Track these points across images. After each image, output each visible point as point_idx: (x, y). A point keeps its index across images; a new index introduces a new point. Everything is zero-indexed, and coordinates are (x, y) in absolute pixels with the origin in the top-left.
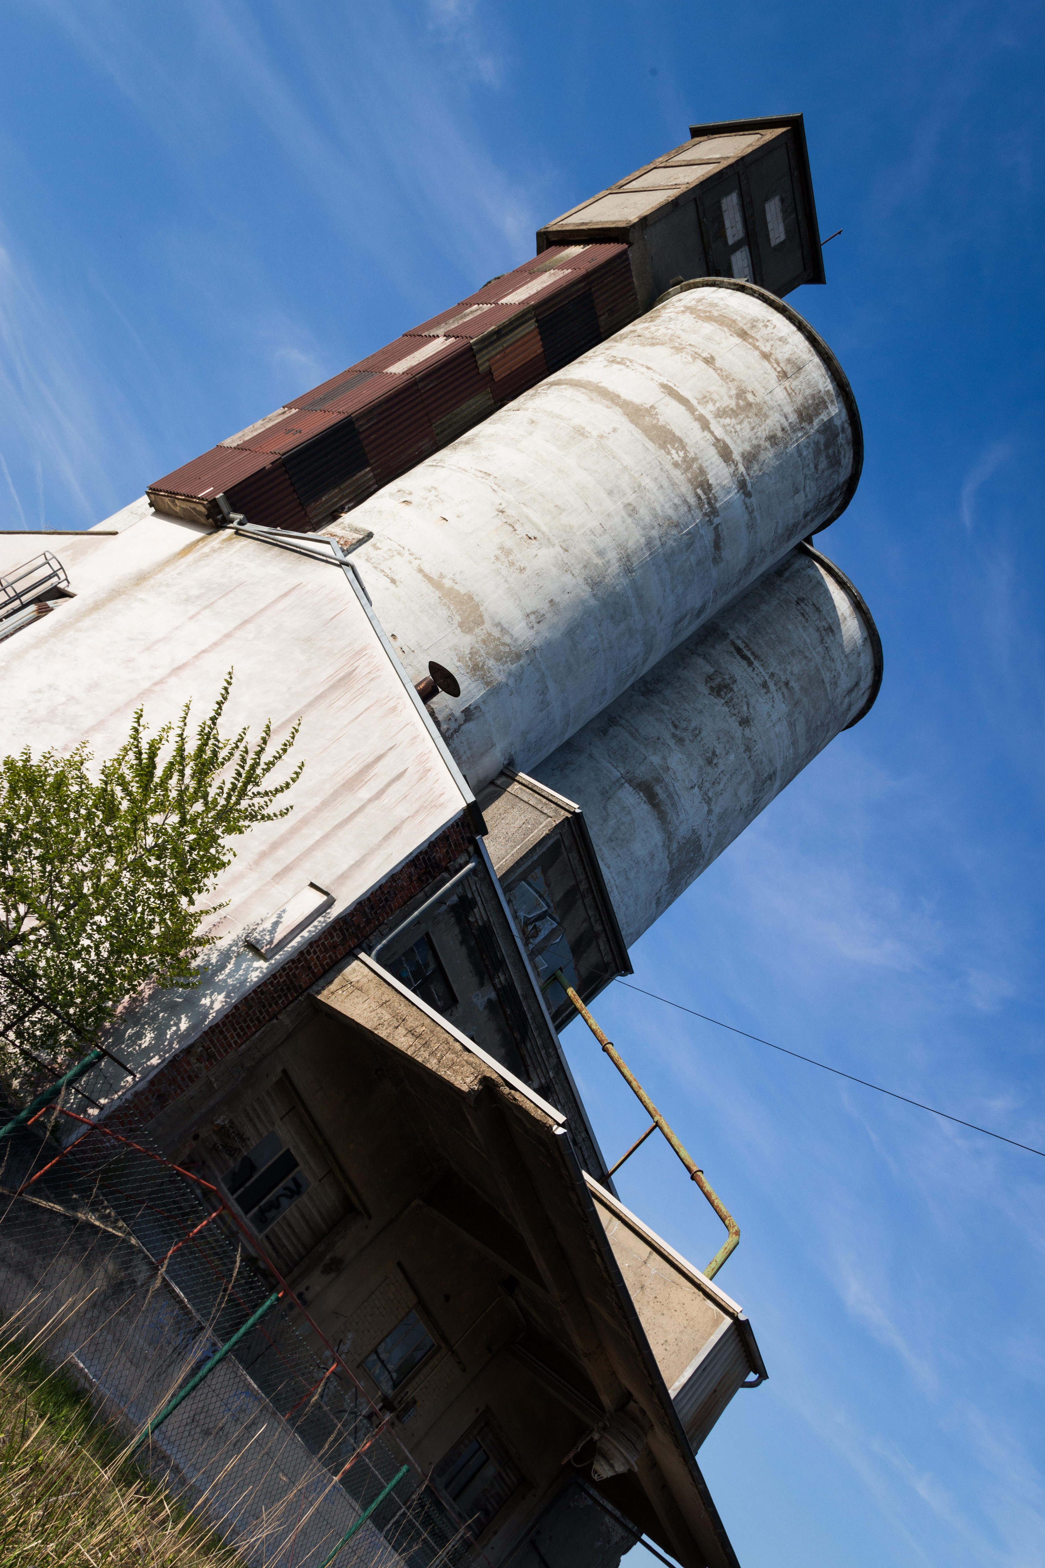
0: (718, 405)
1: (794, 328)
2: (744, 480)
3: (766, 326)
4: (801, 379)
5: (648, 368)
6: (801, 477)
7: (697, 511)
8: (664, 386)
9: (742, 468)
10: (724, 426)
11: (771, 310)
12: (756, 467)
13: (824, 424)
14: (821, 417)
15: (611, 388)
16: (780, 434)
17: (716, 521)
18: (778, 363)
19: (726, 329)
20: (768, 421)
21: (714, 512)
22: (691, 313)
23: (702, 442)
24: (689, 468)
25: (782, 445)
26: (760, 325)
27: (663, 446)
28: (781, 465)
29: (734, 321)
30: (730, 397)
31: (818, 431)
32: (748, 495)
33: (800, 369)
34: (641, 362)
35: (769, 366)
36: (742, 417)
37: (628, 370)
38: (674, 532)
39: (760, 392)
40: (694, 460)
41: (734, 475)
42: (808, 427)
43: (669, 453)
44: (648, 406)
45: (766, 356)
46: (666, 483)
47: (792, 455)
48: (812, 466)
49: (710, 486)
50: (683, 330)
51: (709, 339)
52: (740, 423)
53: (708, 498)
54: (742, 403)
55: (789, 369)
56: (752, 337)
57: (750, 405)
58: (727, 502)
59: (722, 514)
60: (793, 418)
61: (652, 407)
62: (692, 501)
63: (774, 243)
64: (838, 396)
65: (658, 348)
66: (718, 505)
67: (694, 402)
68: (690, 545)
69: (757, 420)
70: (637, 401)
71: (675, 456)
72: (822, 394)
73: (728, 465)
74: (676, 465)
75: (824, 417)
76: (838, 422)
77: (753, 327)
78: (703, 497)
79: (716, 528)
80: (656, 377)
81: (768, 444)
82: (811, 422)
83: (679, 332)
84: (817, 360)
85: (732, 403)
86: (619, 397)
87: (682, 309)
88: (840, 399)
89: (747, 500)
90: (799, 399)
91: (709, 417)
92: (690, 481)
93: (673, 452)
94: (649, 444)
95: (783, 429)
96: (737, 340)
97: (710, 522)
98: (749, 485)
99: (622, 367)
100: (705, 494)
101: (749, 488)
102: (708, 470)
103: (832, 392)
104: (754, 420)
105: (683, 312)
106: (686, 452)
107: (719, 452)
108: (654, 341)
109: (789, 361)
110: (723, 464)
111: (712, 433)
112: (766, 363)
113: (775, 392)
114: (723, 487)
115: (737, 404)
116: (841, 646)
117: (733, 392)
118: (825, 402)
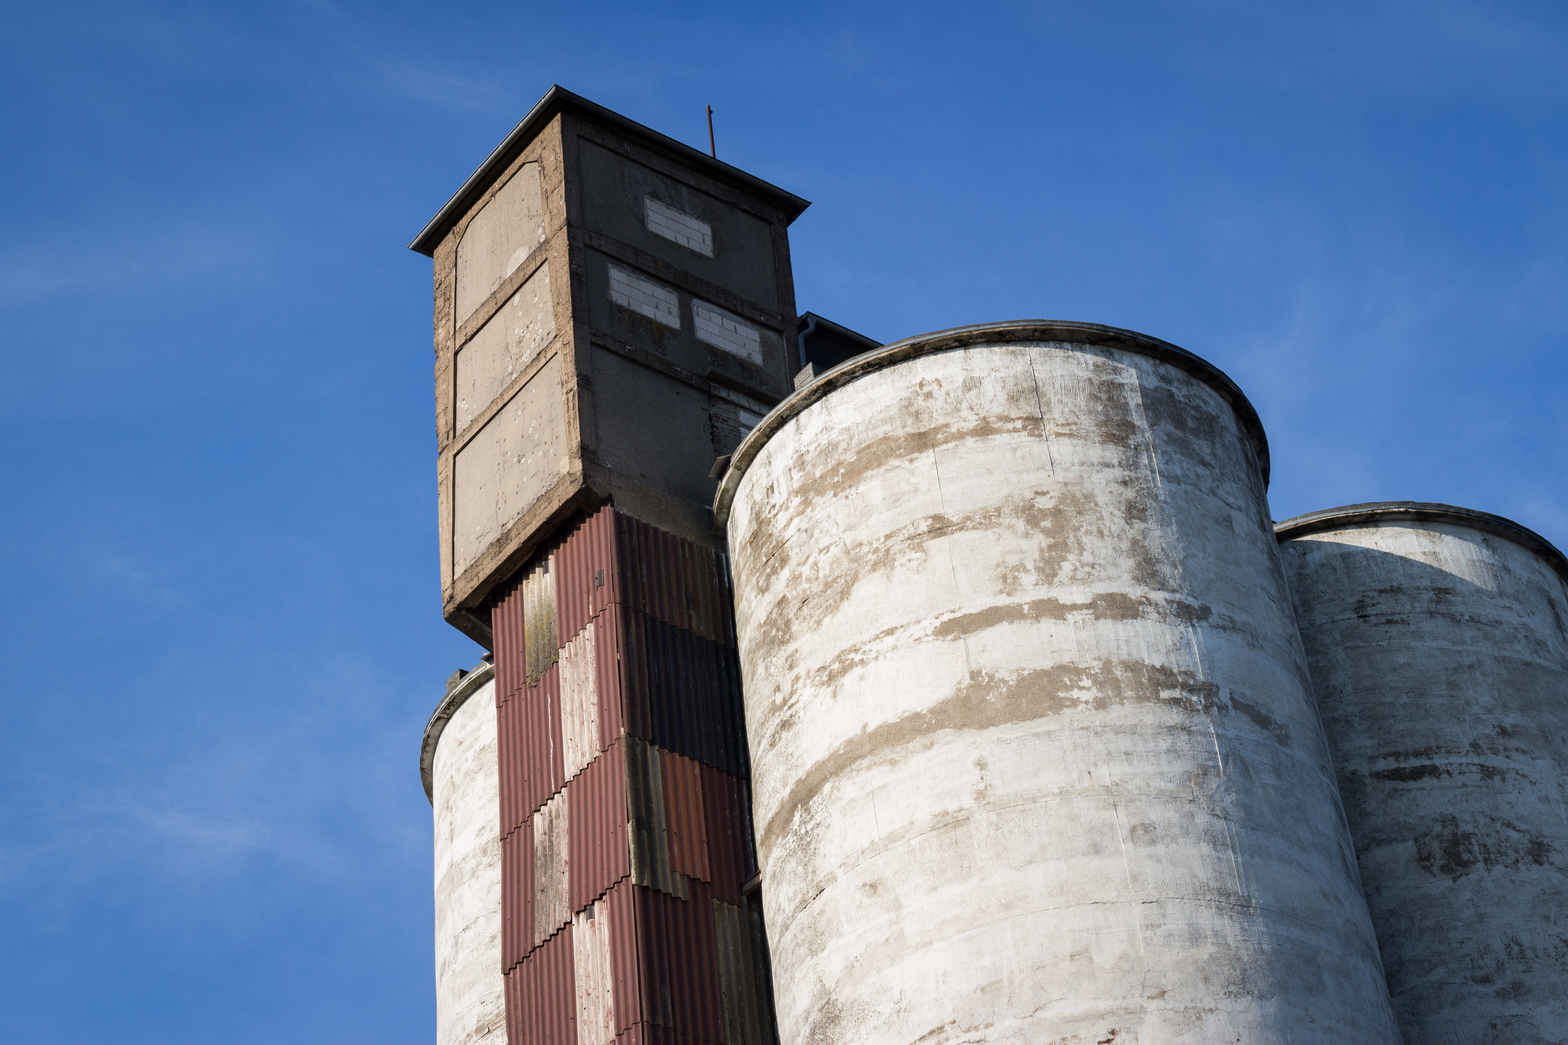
0: (1030, 566)
1: (959, 354)
2: (1179, 605)
3: (929, 395)
4: (1053, 400)
5: (891, 632)
6: (1210, 501)
7: (1197, 720)
8: (944, 630)
9: (1157, 596)
10: (1073, 579)
12: (1166, 570)
13: (1145, 407)
14: (1132, 404)
15: (891, 716)
16: (1130, 494)
17: (1220, 696)
18: (1007, 420)
19: (894, 462)
20: (1101, 499)
21: (1206, 690)
22: (820, 493)
23: (1083, 634)
24: (1116, 686)
25: (1148, 502)
26: (920, 402)
27: (1057, 705)
28: (1177, 523)
29: (886, 441)
30: (1027, 535)
31: (1152, 425)
32: (1203, 613)
33: (1036, 390)
34: (867, 636)
35: (1005, 437)
36: (1071, 540)
37: (872, 666)
38: (1213, 782)
39: (1043, 481)
40: (1107, 666)
41: (1163, 617)
42: (1139, 438)
43: (1074, 703)
44: (967, 681)
45: (983, 431)
46: (1124, 743)
47: (1170, 494)
48: (1199, 471)
49: (1163, 670)
50: (849, 528)
51: (896, 500)
52: (1082, 549)
53: (1184, 687)
54: (1047, 524)
55: (1026, 409)
56: (935, 431)
57: (1057, 512)
58: (1201, 655)
59: (1214, 680)
60: (1113, 454)
61: (974, 675)
62: (1174, 717)
65: (860, 591)
66: (1199, 677)
67: (1003, 601)
68: (1242, 770)
69: (1089, 517)
70: (946, 691)
71: (1085, 696)
72: (1098, 382)
73: (1144, 616)
74: (1101, 704)
75: (1134, 400)
76: (1152, 382)
77: (917, 419)
78: (1177, 694)
79: (1232, 704)
80: (917, 631)
81: (1138, 525)
82: (1133, 428)
83: (849, 538)
84: (1032, 352)
85: (1039, 540)
86: (917, 716)
87: (797, 501)
88: (1118, 355)
89: (1210, 620)
90: (1088, 425)
91: (1043, 593)
92: (1140, 699)
93: (1075, 694)
94: (1042, 725)
95: (1125, 483)
96: (926, 459)
97: (1219, 707)
98: (1189, 600)
99: (856, 671)
100: (1173, 687)
101: (1191, 602)
102: (1136, 656)
103: (1099, 360)
104: (1087, 522)
105: (807, 503)
106: (1086, 671)
107: (1114, 617)
108: (838, 587)
109: (1012, 398)
110: (1138, 623)
111: (1074, 607)
112: (996, 439)
113: (1056, 457)
114: (1175, 649)
115: (1046, 532)
116: (1479, 591)
117: (1020, 525)
118: (1111, 383)
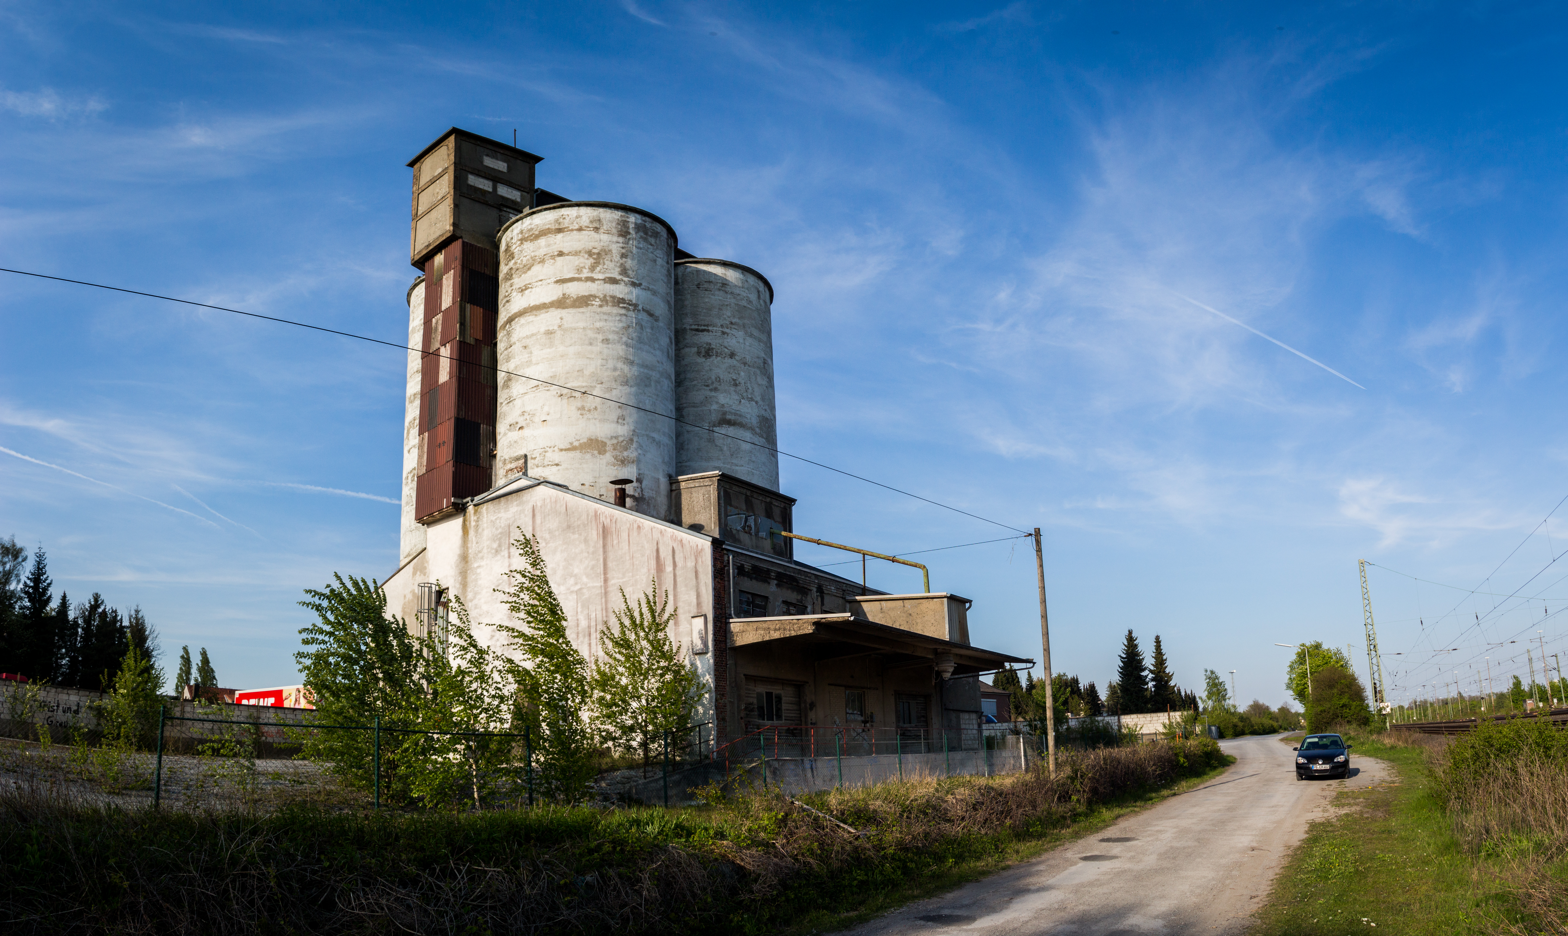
0: (587, 267)
1: (576, 208)
2: (632, 282)
3: (564, 218)
4: (605, 223)
5: (541, 280)
6: (651, 255)
7: (630, 313)
8: (557, 282)
9: (626, 279)
10: (600, 272)
11: (557, 210)
12: (630, 272)
13: (635, 228)
14: (631, 227)
15: (537, 303)
16: (624, 251)
17: (640, 307)
18: (588, 227)
19: (550, 235)
20: (614, 252)
21: (635, 306)
22: (526, 241)
23: (599, 287)
24: (607, 302)
25: (629, 254)
26: (561, 220)
27: (587, 305)
28: (638, 260)
29: (549, 229)
30: (588, 259)
31: (636, 233)
32: (640, 285)
33: (599, 220)
34: (534, 281)
35: (587, 232)
36: (602, 261)
38: (631, 330)
39: (596, 244)
40: (605, 296)
41: (626, 284)
42: (631, 236)
43: (593, 305)
44: (561, 296)
45: (580, 229)
46: (606, 317)
47: (638, 253)
48: (649, 246)
49: (622, 299)
50: (533, 251)
51: (549, 245)
52: (604, 264)
53: (628, 304)
54: (595, 256)
55: (595, 225)
56: (565, 228)
57: (599, 254)
58: (636, 296)
59: (639, 303)
60: (621, 240)
61: (564, 295)
62: (623, 311)
63: (505, 170)
64: (627, 213)
66: (634, 302)
67: (577, 276)
68: (642, 327)
69: (609, 256)
70: (555, 298)
71: (596, 303)
72: (620, 219)
73: (620, 284)
74: (601, 306)
75: (632, 226)
76: (639, 221)
77: (559, 224)
78: (625, 305)
79: (643, 310)
80: (549, 281)
81: (624, 259)
82: (629, 233)
83: (533, 254)
84: (601, 210)
85: (591, 261)
86: (545, 304)
88: (629, 213)
89: (642, 287)
90: (614, 231)
91: (590, 275)
92: (613, 306)
93: (593, 302)
94: (581, 310)
95: (623, 248)
96: (560, 236)
97: (639, 311)
98: (636, 281)
99: (529, 290)
100: (624, 303)
101: (637, 282)
102: (615, 294)
103: (623, 214)
104: (608, 257)
105: (521, 244)
106: (598, 297)
107: (610, 283)
109: (591, 222)
110: (618, 285)
111: (598, 279)
112: (584, 232)
113: (602, 239)
114: (628, 293)
115: (594, 259)
116: (736, 286)
117: (586, 256)
118: (625, 221)
